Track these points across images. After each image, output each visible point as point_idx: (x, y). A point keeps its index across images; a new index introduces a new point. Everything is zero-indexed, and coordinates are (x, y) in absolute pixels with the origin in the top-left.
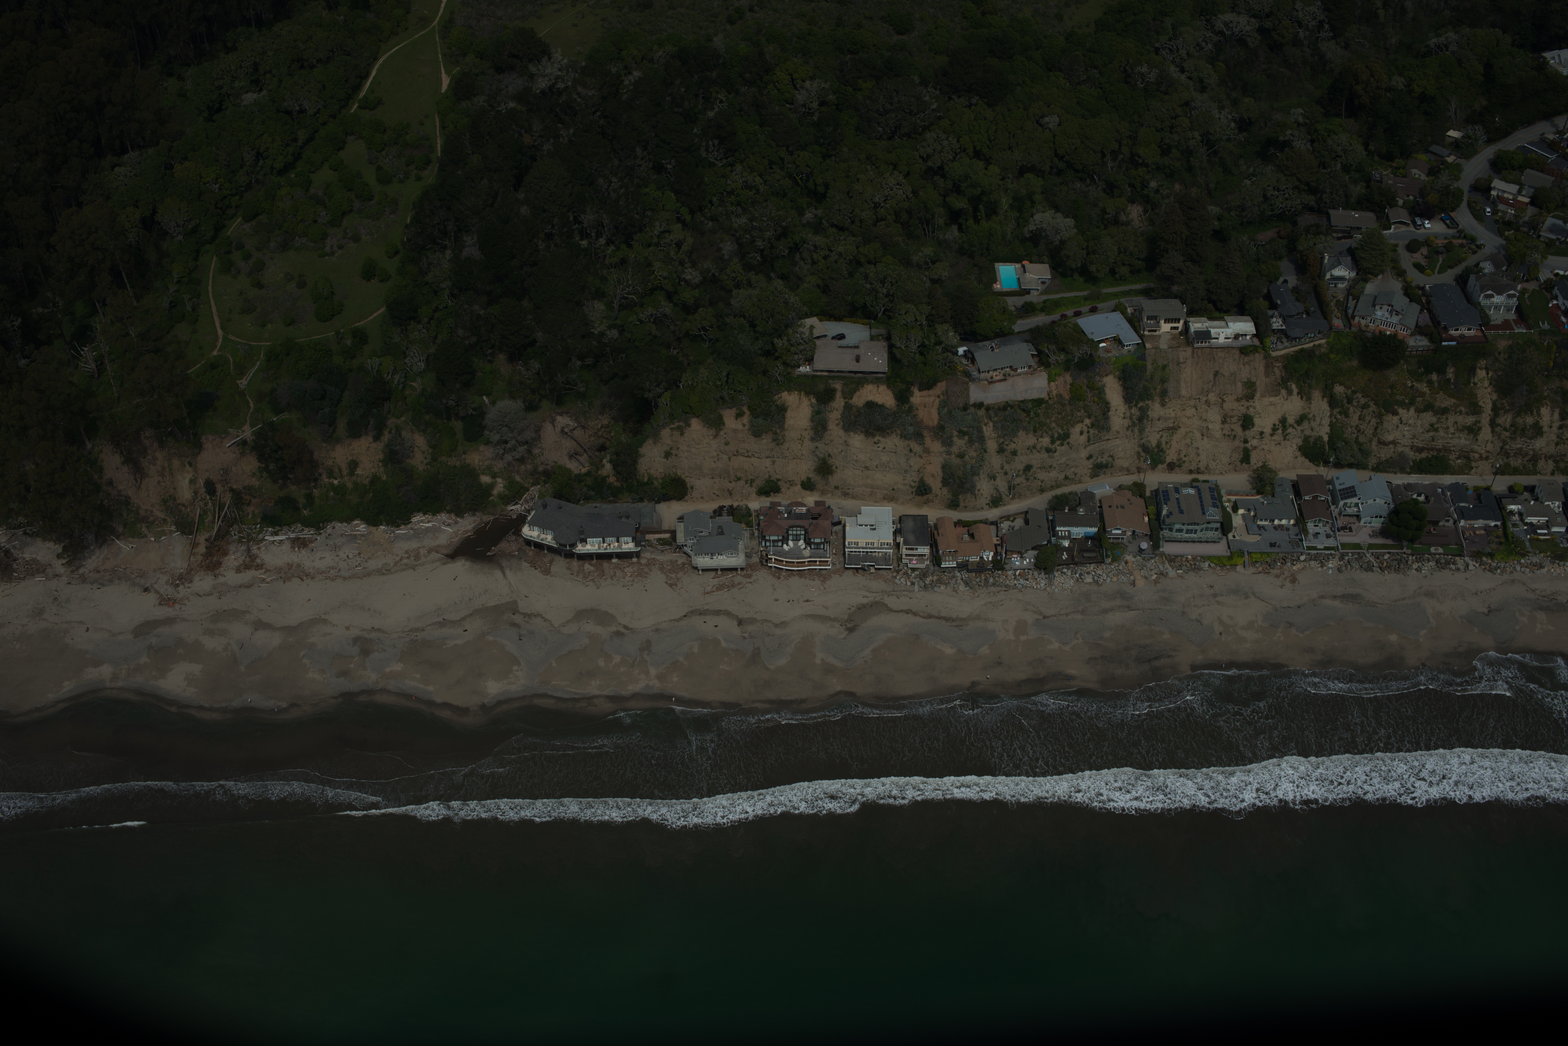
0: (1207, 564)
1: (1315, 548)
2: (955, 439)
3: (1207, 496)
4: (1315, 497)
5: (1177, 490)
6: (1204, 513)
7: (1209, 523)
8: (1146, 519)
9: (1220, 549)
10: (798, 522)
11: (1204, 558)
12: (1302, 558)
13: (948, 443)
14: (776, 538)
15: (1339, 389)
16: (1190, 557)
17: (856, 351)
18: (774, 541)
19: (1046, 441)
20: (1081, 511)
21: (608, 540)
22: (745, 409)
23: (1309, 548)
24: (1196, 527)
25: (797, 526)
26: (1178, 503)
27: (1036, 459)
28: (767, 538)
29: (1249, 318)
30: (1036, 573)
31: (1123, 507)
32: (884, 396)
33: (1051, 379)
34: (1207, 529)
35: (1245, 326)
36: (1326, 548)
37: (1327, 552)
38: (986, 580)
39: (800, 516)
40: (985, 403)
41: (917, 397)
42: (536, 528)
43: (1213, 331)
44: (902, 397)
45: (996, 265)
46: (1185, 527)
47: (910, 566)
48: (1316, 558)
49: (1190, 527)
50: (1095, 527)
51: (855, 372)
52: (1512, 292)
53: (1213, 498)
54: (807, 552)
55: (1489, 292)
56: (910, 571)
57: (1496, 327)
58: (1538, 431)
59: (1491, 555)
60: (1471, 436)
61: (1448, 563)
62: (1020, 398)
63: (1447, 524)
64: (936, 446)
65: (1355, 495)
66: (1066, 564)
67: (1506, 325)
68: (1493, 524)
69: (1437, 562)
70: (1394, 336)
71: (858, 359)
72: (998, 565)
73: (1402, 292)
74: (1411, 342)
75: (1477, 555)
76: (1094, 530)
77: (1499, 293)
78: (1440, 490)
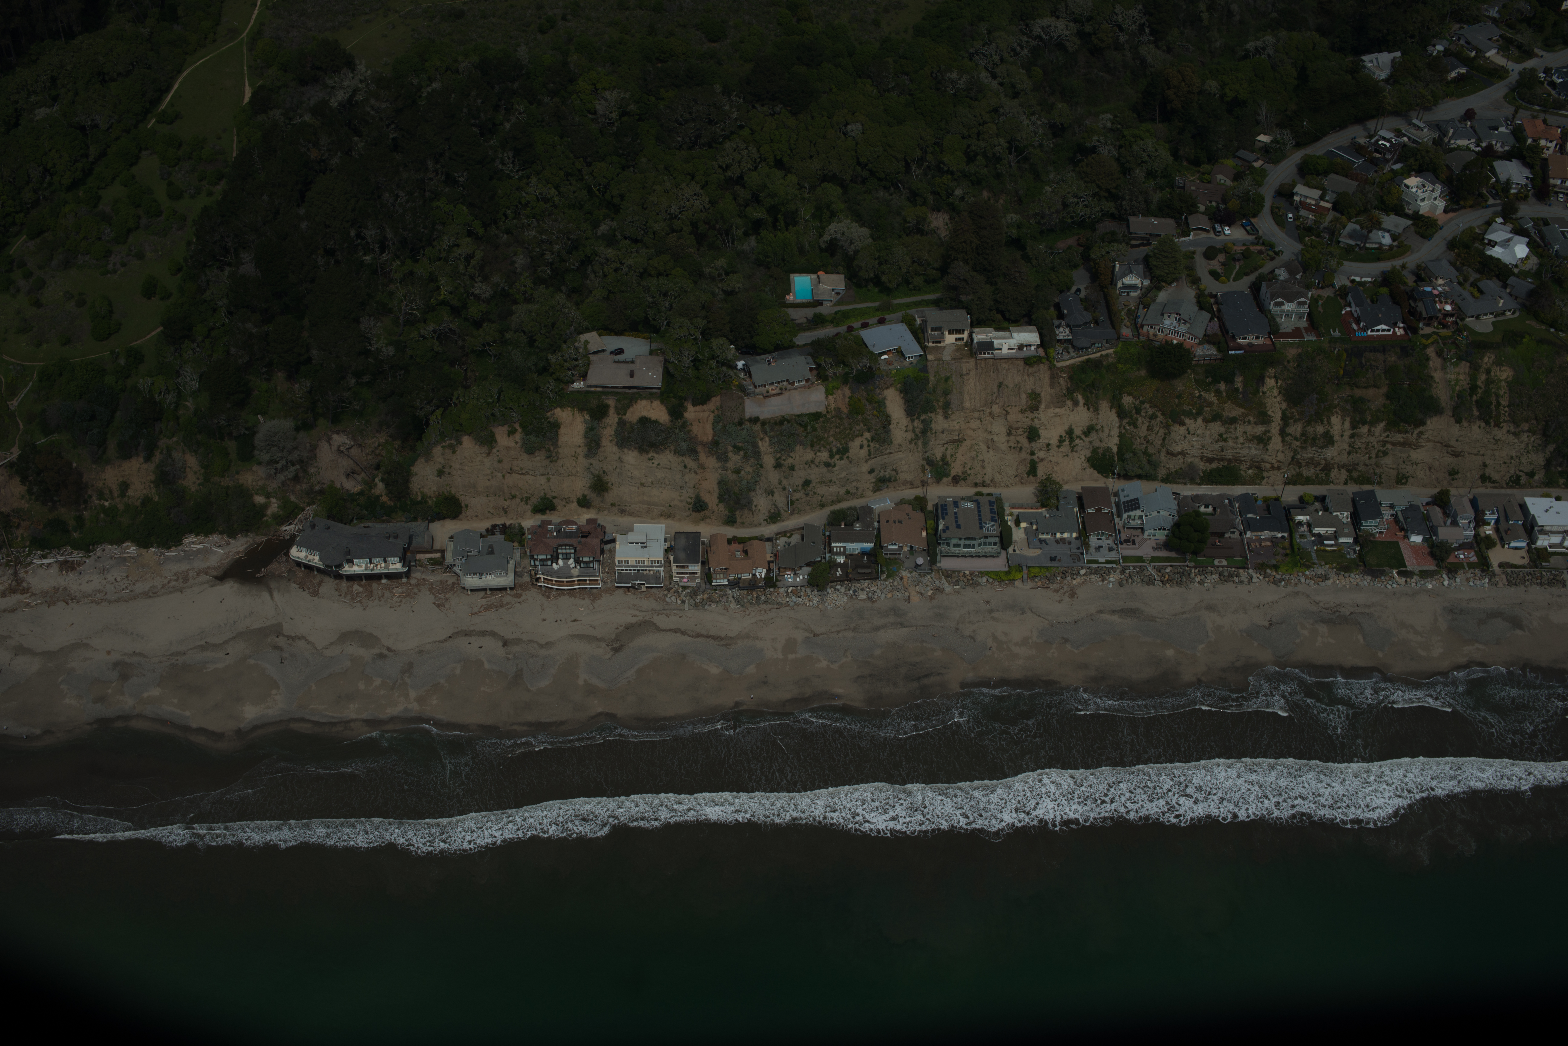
0: (984, 579)
1: (1096, 562)
2: (730, 455)
3: (986, 510)
4: (1099, 510)
5: (956, 504)
6: (981, 528)
7: (986, 537)
8: (924, 534)
9: (998, 564)
10: (567, 541)
11: (982, 573)
12: (1082, 572)
13: (723, 458)
14: (544, 557)
15: (1127, 400)
16: (967, 572)
17: (631, 366)
18: (542, 560)
19: (824, 455)
20: (858, 527)
21: (375, 560)
22: (517, 426)
23: (1089, 562)
24: (973, 542)
25: (566, 545)
26: (956, 518)
27: (814, 474)
28: (536, 557)
29: (1035, 328)
30: (808, 590)
31: (900, 522)
32: (657, 412)
33: (828, 393)
34: (985, 543)
35: (1029, 337)
36: (1108, 562)
37: (1108, 566)
38: (758, 598)
39: (570, 535)
40: (761, 418)
41: (691, 412)
42: (303, 549)
43: (996, 342)
44: (676, 413)
45: (792, 276)
46: (962, 542)
47: (681, 584)
48: (1096, 572)
49: (967, 542)
50: (870, 542)
51: (630, 388)
52: (1302, 299)
53: (992, 511)
54: (575, 572)
55: (1279, 300)
56: (680, 590)
57: (1286, 335)
58: (1329, 440)
59: (1276, 567)
60: (1261, 446)
61: (1231, 575)
62: (797, 412)
63: (1233, 536)
64: (711, 462)
65: (1139, 508)
66: (840, 580)
67: (1297, 332)
68: (1279, 535)
69: (1221, 574)
70: (1180, 345)
71: (632, 375)
72: (771, 582)
73: (1194, 300)
74: (1199, 351)
75: (1261, 568)
76: (870, 546)
77: (1290, 301)
78: (1227, 501)
